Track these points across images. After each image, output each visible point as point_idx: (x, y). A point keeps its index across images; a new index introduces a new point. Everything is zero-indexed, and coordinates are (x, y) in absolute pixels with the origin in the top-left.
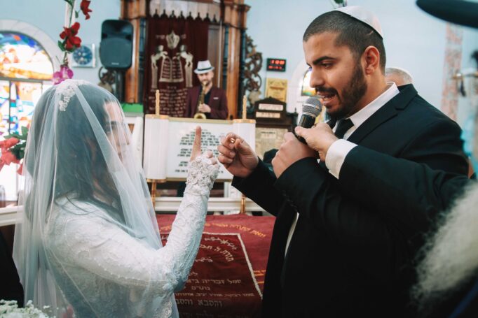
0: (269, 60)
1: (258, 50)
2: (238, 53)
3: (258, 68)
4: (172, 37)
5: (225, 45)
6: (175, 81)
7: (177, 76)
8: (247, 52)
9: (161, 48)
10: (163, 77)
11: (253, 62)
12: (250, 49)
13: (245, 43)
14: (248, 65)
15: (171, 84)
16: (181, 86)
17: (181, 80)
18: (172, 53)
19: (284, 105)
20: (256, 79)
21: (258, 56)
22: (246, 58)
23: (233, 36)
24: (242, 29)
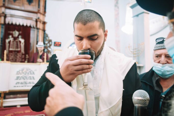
0: (55, 43)
1: (50, 38)
2: (43, 39)
3: (50, 45)
4: (15, 33)
5: (37, 36)
6: (17, 50)
7: (17, 47)
8: (46, 39)
9: (10, 36)
10: (11, 48)
11: (49, 43)
12: (47, 38)
13: (45, 36)
14: (47, 44)
15: (15, 51)
16: (19, 52)
17: (19, 49)
18: (15, 39)
20: (49, 49)
21: (50, 41)
22: (46, 41)
23: (41, 33)
24: (44, 31)
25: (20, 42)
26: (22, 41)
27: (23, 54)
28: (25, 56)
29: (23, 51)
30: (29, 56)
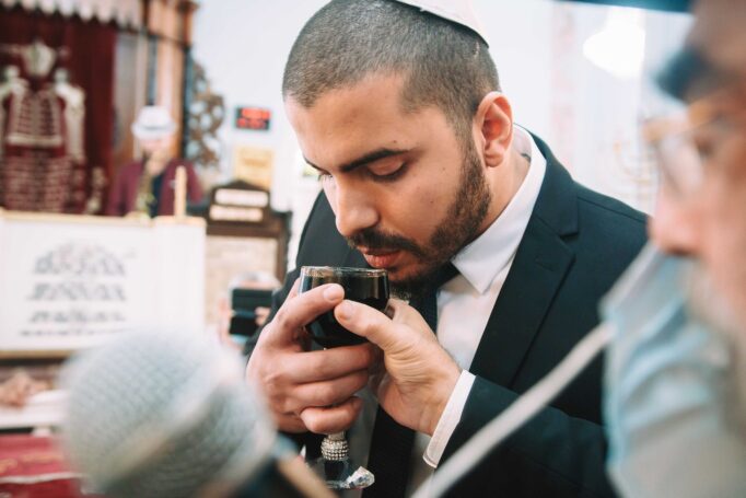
0: (240, 113)
1: (217, 88)
2: (177, 91)
3: (216, 124)
4: (37, 57)
5: (151, 74)
6: (46, 142)
7: (47, 130)
8: (195, 91)
9: (12, 72)
10: (19, 131)
11: (209, 109)
12: (201, 86)
13: (190, 75)
14: (199, 118)
15: (36, 149)
16: (57, 152)
17: (56, 141)
18: (36, 84)
19: (268, 193)
20: (212, 144)
21: (214, 102)
22: (195, 101)
23: (168, 58)
24: (184, 46)
25: (62, 103)
26: (74, 97)
27: (75, 166)
28: (89, 176)
29: (76, 149)
30: (107, 174)
